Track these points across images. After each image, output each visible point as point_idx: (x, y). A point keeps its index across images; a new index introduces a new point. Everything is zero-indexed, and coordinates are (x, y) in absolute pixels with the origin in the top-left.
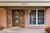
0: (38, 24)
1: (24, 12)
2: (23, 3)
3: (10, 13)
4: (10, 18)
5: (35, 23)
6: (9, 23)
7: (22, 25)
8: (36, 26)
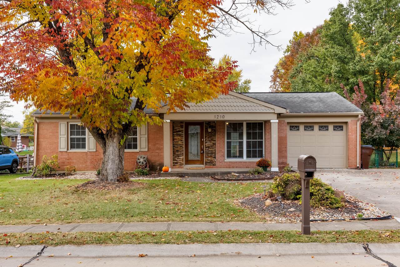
0: (248, 156)
1: (215, 127)
2: (216, 115)
3: (179, 131)
4: (180, 143)
5: (241, 156)
6: (178, 156)
7: (209, 159)
8: (241, 162)
